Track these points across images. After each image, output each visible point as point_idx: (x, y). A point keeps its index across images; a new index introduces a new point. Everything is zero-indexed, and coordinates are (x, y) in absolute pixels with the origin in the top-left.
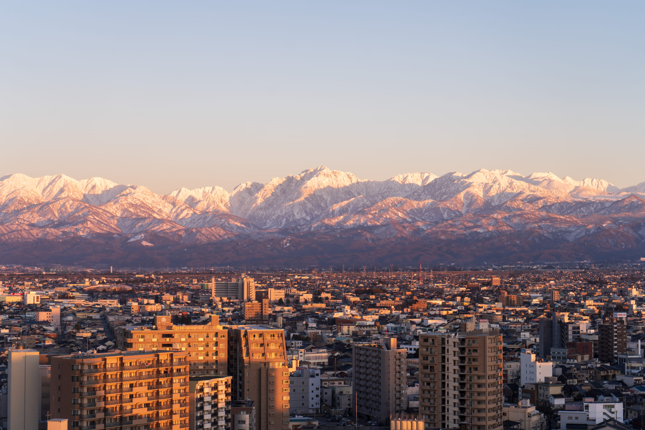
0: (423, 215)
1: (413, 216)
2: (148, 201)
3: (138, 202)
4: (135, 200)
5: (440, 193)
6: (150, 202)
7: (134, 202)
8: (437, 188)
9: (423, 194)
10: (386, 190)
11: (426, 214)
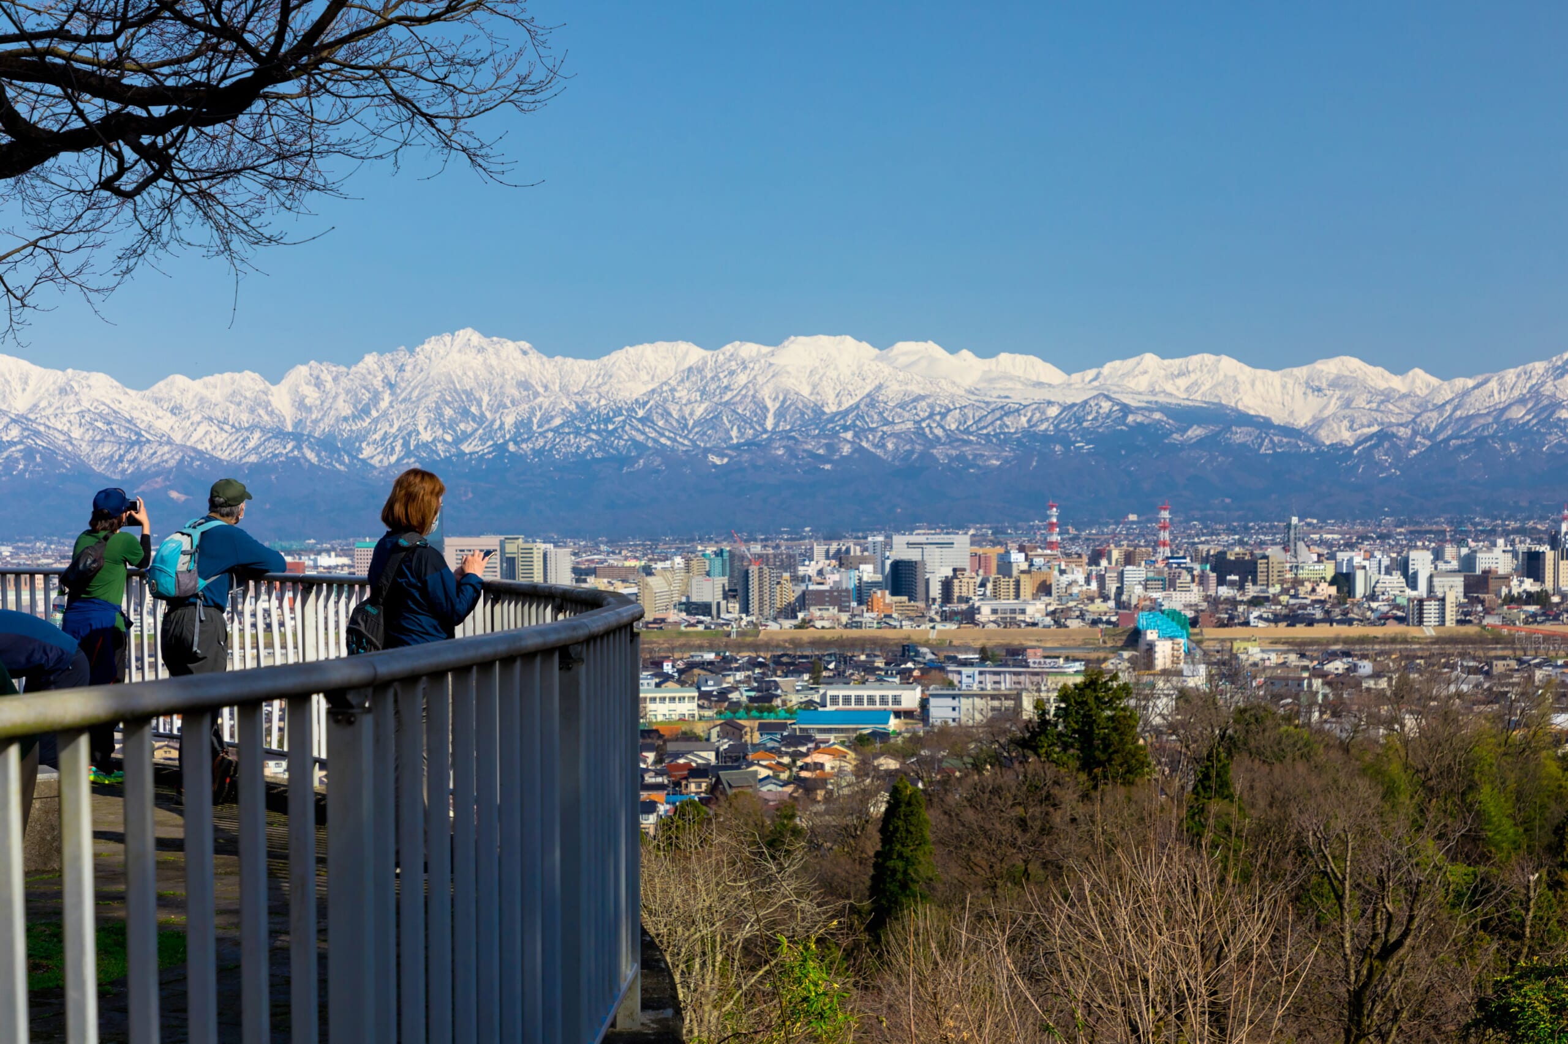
0: (690, 432)
1: (672, 435)
2: (121, 406)
3: (102, 407)
4: (95, 404)
5: (718, 387)
6: (127, 409)
7: (96, 408)
8: (709, 376)
9: (679, 388)
10: (600, 380)
11: (696, 430)
